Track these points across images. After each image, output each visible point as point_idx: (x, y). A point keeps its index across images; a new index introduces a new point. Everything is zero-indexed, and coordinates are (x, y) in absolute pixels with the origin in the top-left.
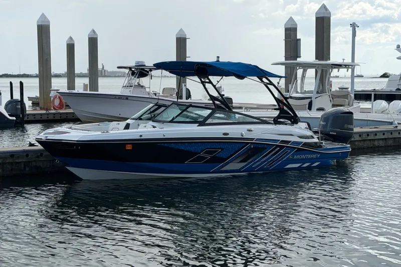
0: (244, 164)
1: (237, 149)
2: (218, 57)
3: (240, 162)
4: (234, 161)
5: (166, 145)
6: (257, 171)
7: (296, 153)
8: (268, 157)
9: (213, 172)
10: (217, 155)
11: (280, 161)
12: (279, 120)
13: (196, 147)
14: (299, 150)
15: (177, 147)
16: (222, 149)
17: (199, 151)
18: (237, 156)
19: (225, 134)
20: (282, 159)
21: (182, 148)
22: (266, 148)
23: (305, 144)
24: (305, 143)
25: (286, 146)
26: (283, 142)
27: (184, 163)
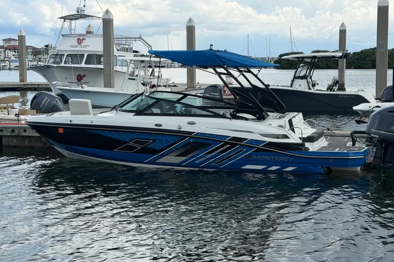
0: (183, 158)
1: (172, 142)
2: (211, 45)
3: (177, 156)
4: (170, 155)
5: (93, 131)
6: (202, 167)
7: (254, 153)
8: (213, 154)
9: (147, 163)
10: (149, 146)
11: (232, 160)
12: (238, 114)
13: (124, 136)
14: (259, 150)
15: (104, 134)
16: (154, 141)
17: (128, 140)
18: (173, 149)
19: (156, 125)
20: (235, 158)
21: (110, 136)
22: (211, 144)
23: (270, 144)
24: (269, 142)
25: (240, 144)
26: (234, 139)
27: (113, 150)
